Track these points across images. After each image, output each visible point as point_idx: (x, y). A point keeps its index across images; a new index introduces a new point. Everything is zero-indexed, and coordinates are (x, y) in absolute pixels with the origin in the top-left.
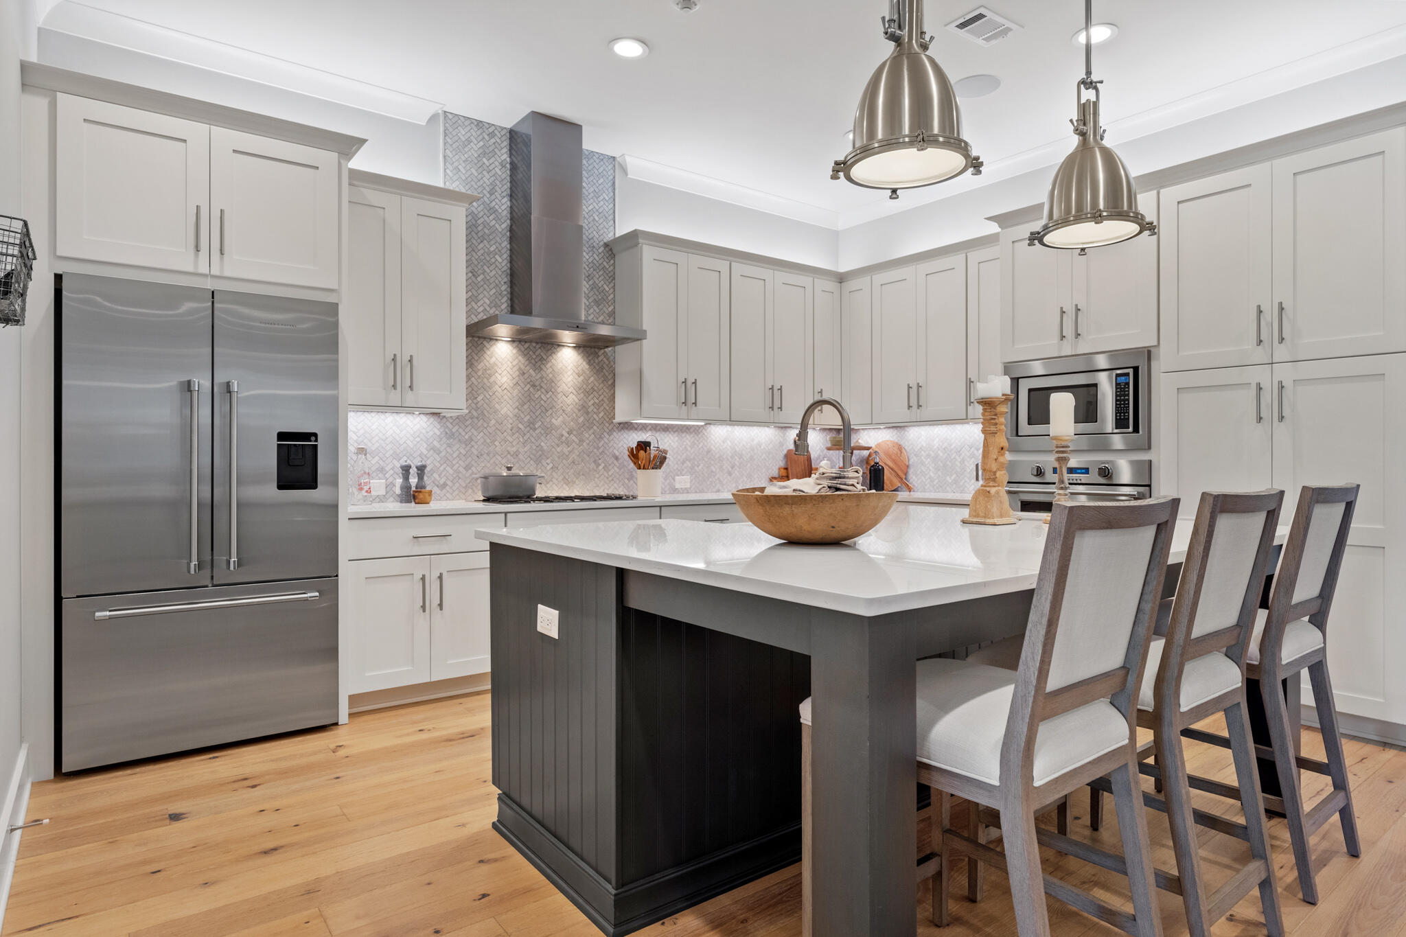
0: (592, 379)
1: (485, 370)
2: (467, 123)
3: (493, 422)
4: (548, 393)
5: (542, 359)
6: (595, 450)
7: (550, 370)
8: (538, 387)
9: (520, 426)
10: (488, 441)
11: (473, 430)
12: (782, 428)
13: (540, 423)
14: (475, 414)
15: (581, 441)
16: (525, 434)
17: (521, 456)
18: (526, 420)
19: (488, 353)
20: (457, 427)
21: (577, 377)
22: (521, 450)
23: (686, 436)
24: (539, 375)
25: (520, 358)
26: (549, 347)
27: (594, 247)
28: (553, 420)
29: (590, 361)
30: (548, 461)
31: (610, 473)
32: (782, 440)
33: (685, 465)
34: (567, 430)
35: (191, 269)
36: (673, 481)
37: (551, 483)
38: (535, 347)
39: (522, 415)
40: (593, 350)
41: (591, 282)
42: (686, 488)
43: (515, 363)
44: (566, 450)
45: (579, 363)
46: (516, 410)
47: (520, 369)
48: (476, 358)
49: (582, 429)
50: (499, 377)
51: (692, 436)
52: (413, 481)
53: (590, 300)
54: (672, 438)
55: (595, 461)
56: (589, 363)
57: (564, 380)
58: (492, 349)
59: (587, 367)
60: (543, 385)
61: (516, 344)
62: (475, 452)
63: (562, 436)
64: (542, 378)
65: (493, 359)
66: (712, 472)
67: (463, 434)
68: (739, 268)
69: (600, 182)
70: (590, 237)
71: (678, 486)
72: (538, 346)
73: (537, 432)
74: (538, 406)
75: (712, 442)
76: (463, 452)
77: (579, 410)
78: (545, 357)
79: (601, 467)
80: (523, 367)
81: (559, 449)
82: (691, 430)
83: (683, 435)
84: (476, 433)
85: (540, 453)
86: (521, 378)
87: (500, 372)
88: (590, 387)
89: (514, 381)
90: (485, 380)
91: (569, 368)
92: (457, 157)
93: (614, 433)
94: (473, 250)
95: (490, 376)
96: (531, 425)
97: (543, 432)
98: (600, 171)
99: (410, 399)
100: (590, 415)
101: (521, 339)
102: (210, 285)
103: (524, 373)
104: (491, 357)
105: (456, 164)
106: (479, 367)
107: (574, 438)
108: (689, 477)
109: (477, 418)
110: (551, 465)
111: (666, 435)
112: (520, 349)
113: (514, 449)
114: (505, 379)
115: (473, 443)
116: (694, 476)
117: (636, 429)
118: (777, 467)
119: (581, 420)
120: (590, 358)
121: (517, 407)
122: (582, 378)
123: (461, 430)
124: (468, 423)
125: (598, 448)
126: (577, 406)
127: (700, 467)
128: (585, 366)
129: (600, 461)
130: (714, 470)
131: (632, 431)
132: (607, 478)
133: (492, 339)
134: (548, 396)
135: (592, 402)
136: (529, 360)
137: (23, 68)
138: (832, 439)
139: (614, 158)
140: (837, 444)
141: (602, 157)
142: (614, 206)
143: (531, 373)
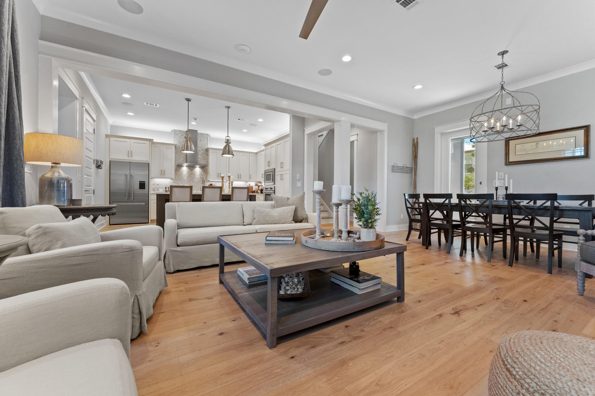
0: (203, 173)
2: (178, 131)
3: (183, 180)
4: (194, 175)
5: (192, 170)
7: (194, 171)
9: (188, 181)
21: (199, 172)
24: (192, 172)
25: (188, 169)
27: (202, 150)
28: (195, 180)
35: (127, 159)
41: (203, 156)
45: (200, 170)
47: (188, 171)
48: (180, 170)
57: (197, 173)
58: (183, 168)
59: (202, 171)
60: (192, 174)
65: (183, 170)
69: (205, 138)
74: (191, 178)
81: (196, 185)
86: (188, 173)
92: (176, 137)
95: (182, 172)
96: (190, 181)
98: (205, 136)
99: (164, 176)
100: (202, 179)
101: (188, 167)
102: (130, 161)
114: (185, 173)
119: (200, 180)
120: (202, 169)
121: (187, 178)
122: (201, 173)
126: (200, 177)
133: (182, 166)
136: (190, 170)
137: (106, 135)
138: (255, 184)
139: (208, 134)
140: (256, 185)
141: (205, 134)
142: (208, 142)
143: (190, 172)
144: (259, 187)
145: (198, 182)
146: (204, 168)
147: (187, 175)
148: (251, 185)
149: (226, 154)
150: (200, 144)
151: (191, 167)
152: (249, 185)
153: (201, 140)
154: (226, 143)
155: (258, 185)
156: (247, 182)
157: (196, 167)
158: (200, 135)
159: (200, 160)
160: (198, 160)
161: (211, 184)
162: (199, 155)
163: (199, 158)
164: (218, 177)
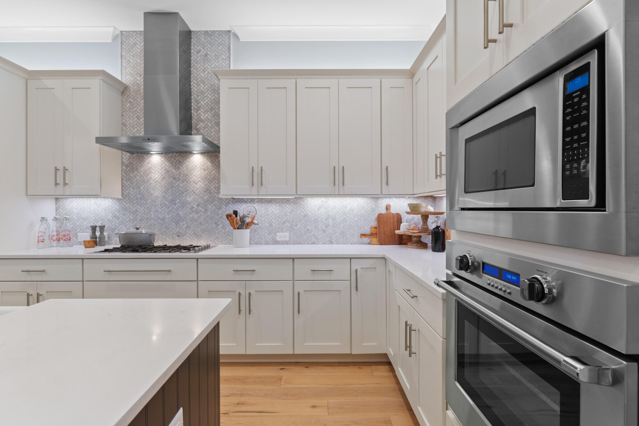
0: (214, 172)
1: (145, 171)
2: (134, 34)
3: (150, 201)
4: (184, 182)
5: (180, 162)
6: (216, 216)
7: (184, 169)
8: (178, 179)
9: (166, 202)
10: (147, 211)
11: (138, 206)
12: (374, 198)
13: (178, 200)
14: (139, 196)
15: (206, 210)
16: (169, 207)
17: (166, 220)
18: (170, 199)
19: (147, 161)
20: (128, 204)
21: (203, 171)
22: (167, 216)
23: (285, 206)
24: (178, 172)
25: (166, 163)
26: (185, 155)
27: (215, 90)
28: (187, 199)
29: (212, 161)
30: (184, 223)
31: (226, 230)
32: (374, 207)
33: (285, 225)
34: (197, 204)
36: (274, 236)
37: (185, 236)
38: (175, 156)
39: (167, 196)
40: (214, 154)
41: (212, 112)
42: (286, 241)
43: (163, 166)
44: (196, 216)
45: (205, 163)
46: (164, 194)
47: (165, 169)
48: (140, 165)
49: (207, 203)
50: (153, 175)
51: (291, 205)
52: (98, 234)
53: (213, 123)
54: (274, 207)
55: (216, 223)
56: (212, 162)
57: (195, 174)
58: (149, 160)
59: (210, 164)
60: (180, 177)
61: (163, 155)
62: (139, 218)
63: (193, 207)
64: (180, 173)
65: (150, 165)
66: (309, 230)
67: (132, 208)
68: (303, 82)
69: (219, 49)
70: (212, 84)
71: (278, 239)
72: (177, 155)
73: (177, 205)
74: (177, 190)
75: (308, 209)
76: (132, 218)
77: (205, 192)
78: (182, 161)
79: (220, 227)
80: (168, 168)
81: (191, 216)
82: (291, 202)
83: (284, 205)
84: (139, 207)
85: (179, 218)
86: (167, 174)
87: (154, 172)
88: (212, 177)
89: (163, 177)
90: (145, 177)
91: (198, 166)
92: (129, 55)
93: (230, 205)
94: (138, 105)
95: (148, 174)
96: (173, 202)
97: (180, 205)
98: (219, 42)
99: (68, 191)
100: (212, 195)
101: (167, 152)
103: (168, 172)
104: (148, 164)
105: (128, 58)
106: (141, 170)
107: (201, 209)
108: (288, 233)
109: (140, 199)
110: (186, 225)
111: (269, 206)
112: (166, 158)
113: (162, 216)
114: (157, 176)
115: (138, 213)
116: (293, 232)
117: (246, 202)
118: (369, 227)
119: (207, 197)
120: (212, 159)
121: (164, 192)
122: (207, 172)
123: (131, 206)
124: (134, 202)
125: (218, 215)
126: (204, 189)
127: (298, 227)
128: (209, 164)
129: (219, 223)
130: (310, 229)
131: (242, 204)
132: (225, 233)
133: (147, 153)
134: (184, 184)
135: (214, 186)
136: (172, 163)
138: (410, 205)
139: (229, 31)
140: (414, 209)
141: (221, 33)
142: (230, 61)
143: (173, 170)
144: (425, 217)
147: (164, 183)
148: (393, 211)
150: (204, 71)
152: (388, 208)
153: (206, 55)
155: (423, 210)
156: (375, 197)
158: (203, 40)
159: (205, 128)
160: (198, 127)
161: (236, 213)
162: (202, 110)
163: (202, 121)
164: (253, 185)
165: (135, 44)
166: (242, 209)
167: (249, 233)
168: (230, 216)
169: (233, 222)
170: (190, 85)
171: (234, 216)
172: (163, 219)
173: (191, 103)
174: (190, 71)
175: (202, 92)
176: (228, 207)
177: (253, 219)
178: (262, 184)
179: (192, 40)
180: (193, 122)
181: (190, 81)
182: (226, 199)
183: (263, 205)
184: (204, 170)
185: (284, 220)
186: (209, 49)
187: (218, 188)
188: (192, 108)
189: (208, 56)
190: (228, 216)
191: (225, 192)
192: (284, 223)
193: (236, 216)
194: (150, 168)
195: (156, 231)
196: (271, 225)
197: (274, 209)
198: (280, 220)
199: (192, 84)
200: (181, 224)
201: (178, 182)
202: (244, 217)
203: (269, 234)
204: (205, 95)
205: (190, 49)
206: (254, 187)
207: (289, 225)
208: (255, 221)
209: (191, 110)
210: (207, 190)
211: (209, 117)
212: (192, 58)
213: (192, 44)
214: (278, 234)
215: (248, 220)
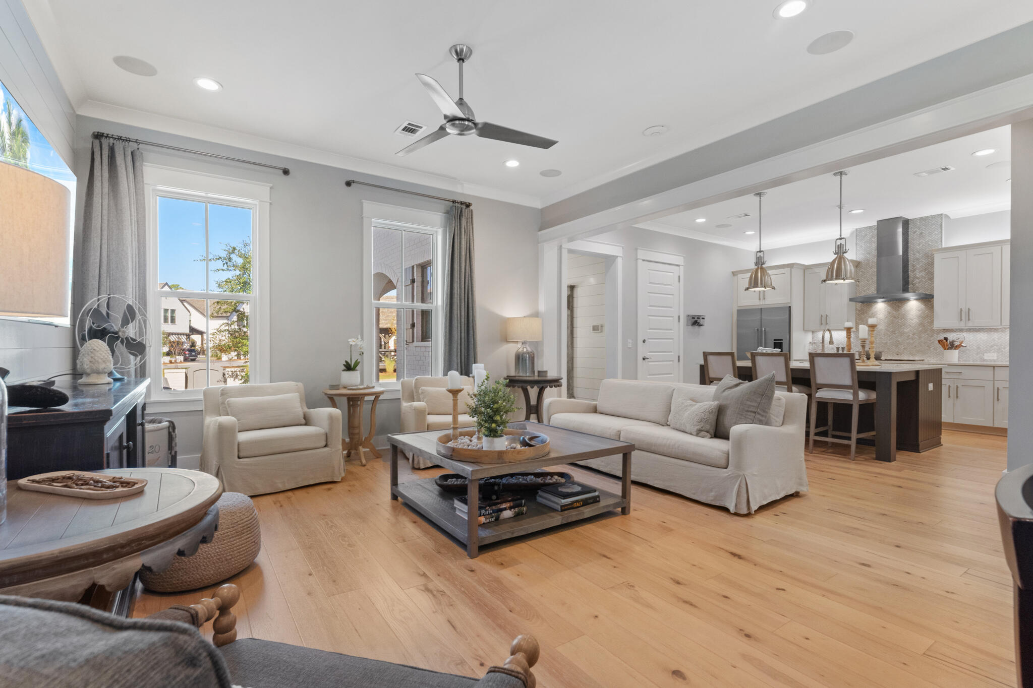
1: (872, 313)
2: (865, 229)
4: (902, 319)
5: (899, 307)
6: (928, 341)
7: (904, 310)
8: (897, 318)
9: (889, 333)
13: (898, 331)
16: (890, 336)
18: (891, 330)
19: (874, 307)
23: (994, 334)
24: (898, 313)
25: (889, 308)
26: (903, 301)
28: (905, 330)
30: (902, 346)
31: (938, 351)
33: (994, 348)
34: (912, 333)
35: (757, 304)
36: (982, 356)
39: (889, 329)
42: (994, 360)
43: (886, 310)
44: (911, 342)
45: (919, 306)
46: (886, 327)
47: (888, 312)
49: (921, 333)
50: (879, 315)
51: (999, 333)
54: (982, 335)
55: (928, 346)
56: (925, 305)
57: (911, 313)
60: (899, 316)
61: (887, 304)
63: (910, 336)
69: (933, 227)
71: (985, 358)
73: (896, 334)
74: (897, 325)
77: (919, 325)
78: (900, 305)
79: (932, 349)
80: (890, 311)
81: (908, 341)
83: (992, 333)
87: (879, 313)
89: (886, 316)
91: (914, 308)
92: (861, 242)
93: (941, 334)
95: (875, 314)
96: (893, 332)
97: (899, 334)
98: (933, 223)
100: (926, 327)
101: (889, 302)
102: (760, 308)
103: (890, 313)
104: (875, 309)
107: (916, 336)
108: (996, 354)
113: (885, 342)
114: (881, 316)
116: (1001, 353)
117: (955, 332)
119: (921, 329)
120: (926, 303)
122: (921, 312)
125: (930, 341)
126: (918, 323)
129: (932, 346)
131: (952, 332)
134: (902, 321)
136: (893, 308)
137: (733, 272)
139: (941, 214)
141: (934, 217)
142: (942, 235)
143: (894, 312)
145: (914, 334)
146: (927, 299)
147: (886, 320)
149: (831, 279)
150: (919, 245)
151: (897, 302)
153: (921, 233)
154: (835, 254)
157: (907, 300)
158: (919, 224)
159: (919, 283)
160: (914, 283)
161: (946, 339)
162: (917, 271)
163: (917, 278)
164: (961, 320)
165: (866, 235)
166: (951, 337)
167: (958, 353)
168: (941, 341)
169: (944, 346)
170: (908, 255)
171: (945, 341)
172: (886, 343)
173: (908, 267)
174: (908, 246)
175: (918, 259)
176: (939, 335)
177: (961, 343)
178: (969, 320)
179: (910, 225)
180: (910, 279)
181: (908, 253)
182: (938, 330)
183: (971, 333)
184: (919, 311)
185: (992, 344)
186: (924, 229)
187: (932, 322)
188: (910, 270)
189: (923, 234)
190: (940, 341)
191: (938, 324)
192: (991, 347)
193: (947, 341)
194: (876, 311)
195: (881, 350)
196: (979, 348)
197: (982, 337)
198: (988, 344)
199: (909, 254)
200: (899, 346)
201: (897, 320)
202: (953, 341)
203: (977, 354)
204: (920, 261)
205: (908, 232)
206: (962, 322)
207: (997, 348)
208: (963, 345)
209: (908, 271)
210: (921, 324)
211: (924, 275)
212: (909, 237)
213: (910, 228)
214: (985, 354)
215: (957, 344)
